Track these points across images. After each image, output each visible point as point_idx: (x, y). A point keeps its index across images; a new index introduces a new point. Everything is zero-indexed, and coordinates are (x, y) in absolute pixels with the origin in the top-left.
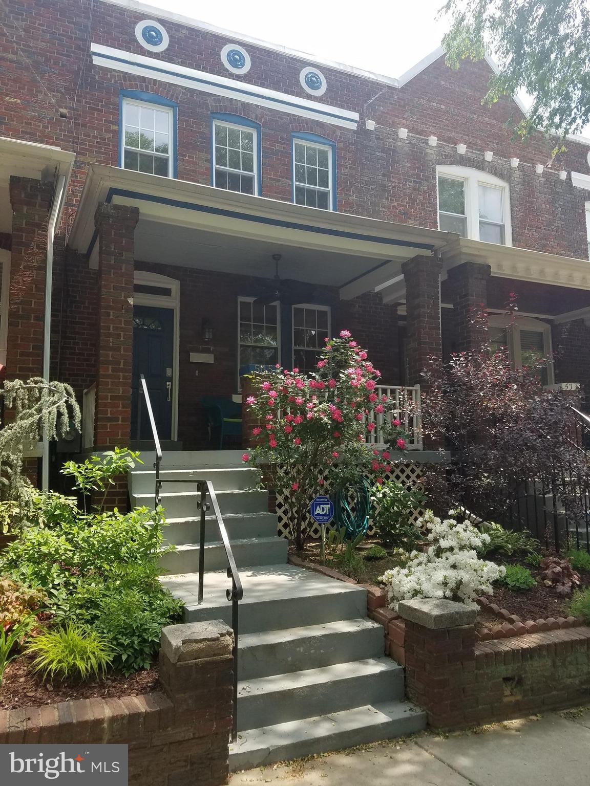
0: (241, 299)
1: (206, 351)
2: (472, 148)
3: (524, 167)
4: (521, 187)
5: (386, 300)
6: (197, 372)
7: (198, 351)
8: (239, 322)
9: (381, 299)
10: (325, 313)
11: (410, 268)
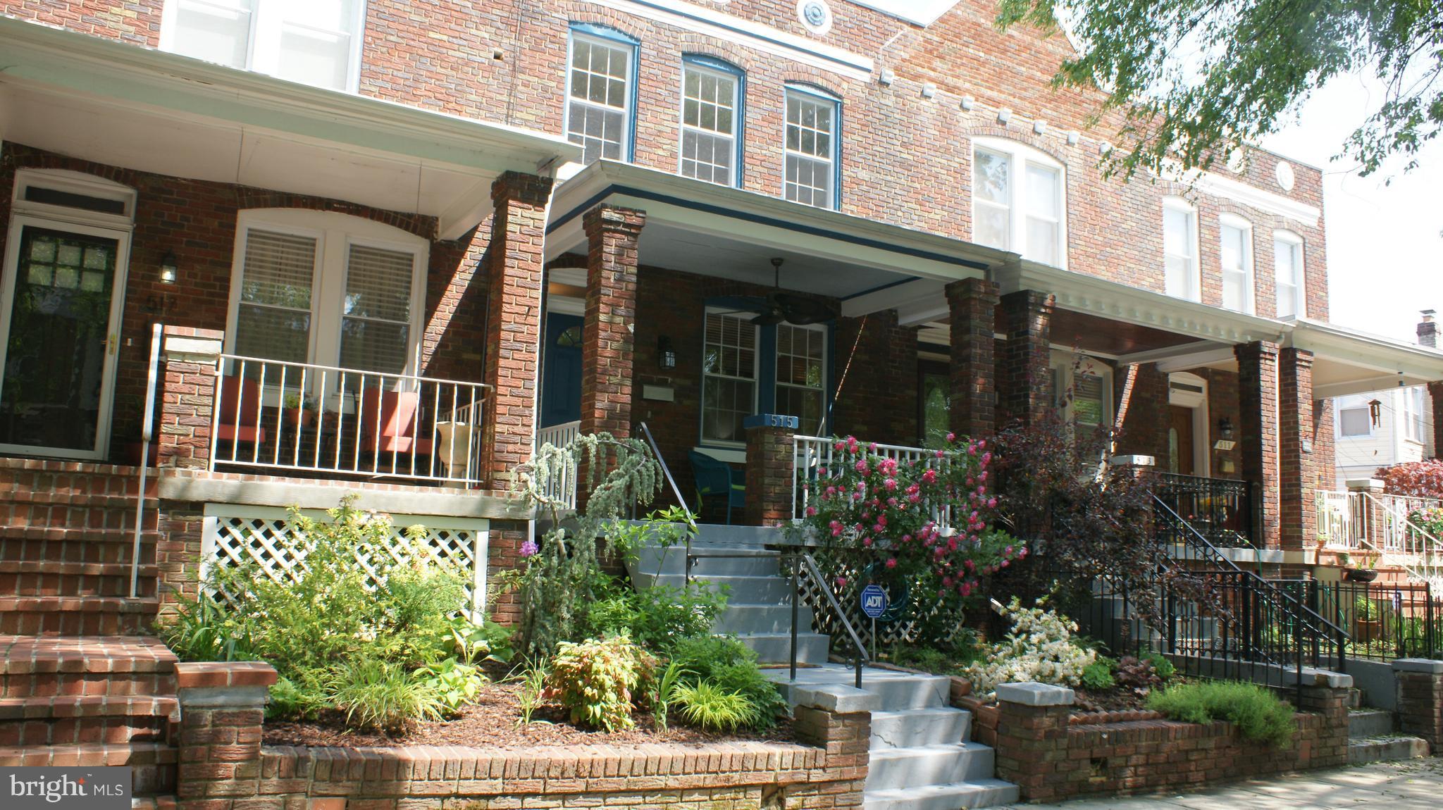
0: (711, 310)
1: (662, 383)
2: (1018, 114)
3: (1086, 143)
4: (1081, 171)
5: (903, 321)
6: (649, 413)
7: (651, 383)
8: (705, 343)
9: (896, 319)
10: (819, 334)
11: (957, 293)
